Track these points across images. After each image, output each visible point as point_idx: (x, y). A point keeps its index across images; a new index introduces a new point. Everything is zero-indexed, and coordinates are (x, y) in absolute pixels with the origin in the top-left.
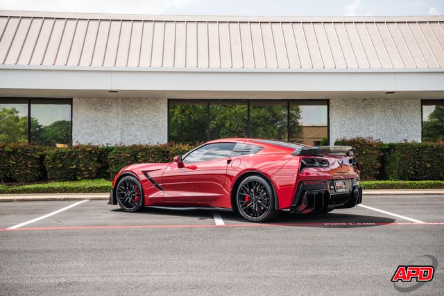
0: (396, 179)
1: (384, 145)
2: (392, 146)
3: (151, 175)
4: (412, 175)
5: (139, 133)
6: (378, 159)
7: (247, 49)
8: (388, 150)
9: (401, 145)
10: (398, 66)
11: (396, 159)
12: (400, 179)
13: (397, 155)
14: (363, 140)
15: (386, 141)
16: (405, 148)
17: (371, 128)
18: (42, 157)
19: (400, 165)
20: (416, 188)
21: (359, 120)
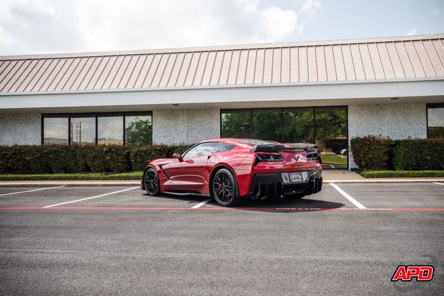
0: (401, 169)
1: (391, 141)
2: (398, 142)
3: (164, 167)
4: (415, 166)
5: (199, 135)
6: (386, 153)
7: (277, 68)
8: (395, 145)
9: (405, 141)
10: (400, 76)
11: (401, 153)
12: (405, 170)
13: (401, 150)
14: (374, 138)
15: (394, 138)
16: (408, 143)
17: (383, 128)
18: (128, 154)
19: (404, 158)
20: (412, 177)
21: (372, 122)
